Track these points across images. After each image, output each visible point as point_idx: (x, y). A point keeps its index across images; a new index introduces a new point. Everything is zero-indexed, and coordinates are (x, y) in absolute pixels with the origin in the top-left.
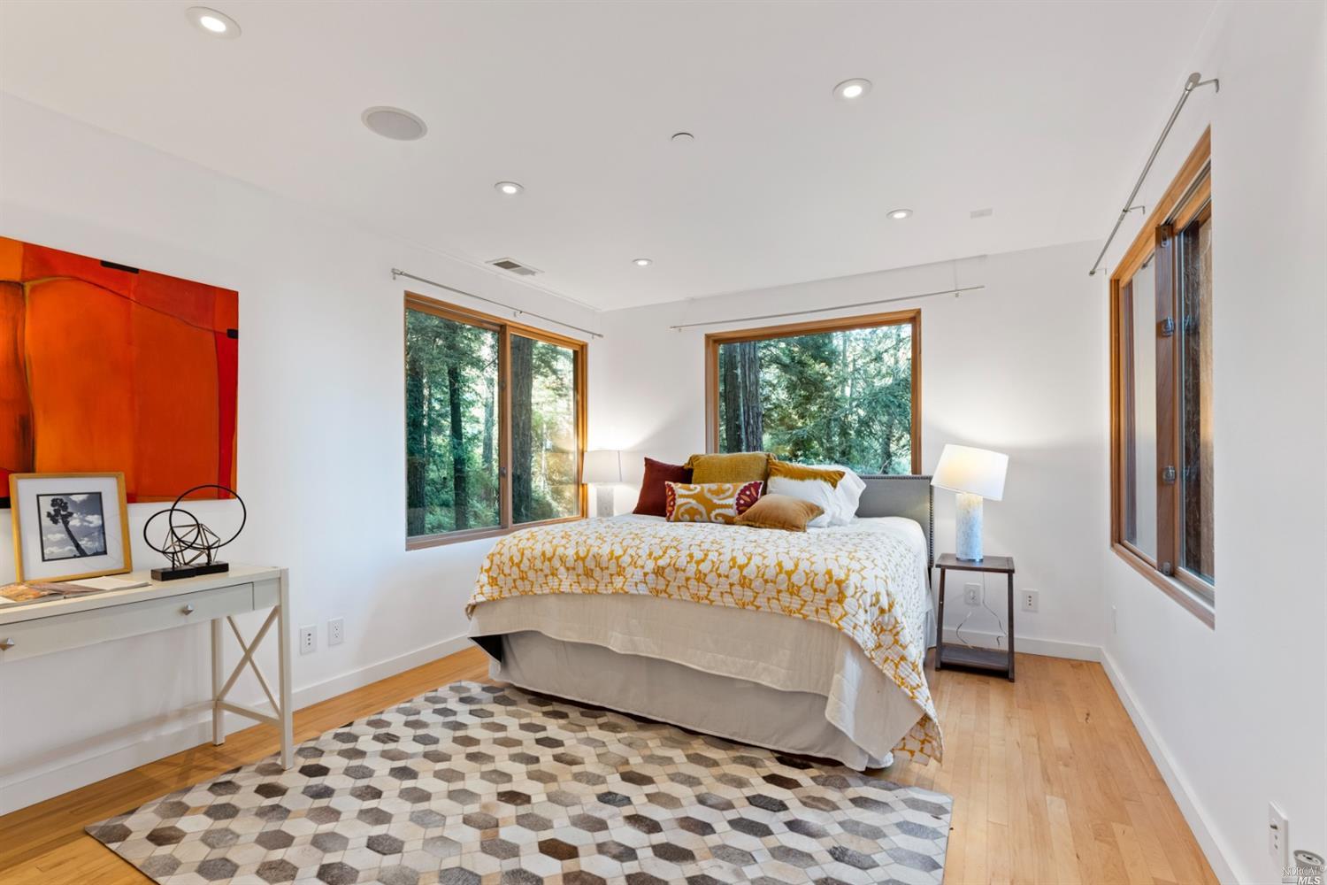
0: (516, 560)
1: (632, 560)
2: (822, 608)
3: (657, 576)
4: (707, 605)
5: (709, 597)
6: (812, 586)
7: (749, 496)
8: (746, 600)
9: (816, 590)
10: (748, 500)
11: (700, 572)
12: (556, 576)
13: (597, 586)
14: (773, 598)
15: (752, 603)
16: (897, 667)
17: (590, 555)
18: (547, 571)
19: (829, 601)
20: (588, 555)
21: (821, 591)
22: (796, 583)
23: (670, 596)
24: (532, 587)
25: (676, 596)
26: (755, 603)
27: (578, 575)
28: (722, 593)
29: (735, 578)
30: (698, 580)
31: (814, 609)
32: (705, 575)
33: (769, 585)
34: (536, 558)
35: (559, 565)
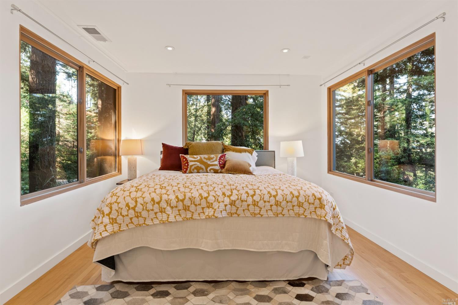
0: (131, 206)
1: (215, 199)
2: (313, 211)
3: (231, 206)
4: (259, 217)
5: (261, 213)
6: (308, 202)
7: (223, 160)
8: (279, 212)
9: (310, 204)
10: (223, 162)
11: (255, 201)
12: (165, 212)
13: (192, 215)
14: (291, 209)
15: (281, 213)
16: (341, 232)
17: (187, 197)
18: (156, 210)
19: (316, 208)
20: (185, 198)
21: (312, 204)
22: (301, 201)
23: (238, 215)
24: (145, 221)
25: (242, 215)
26: (282, 213)
27: (179, 210)
28: (267, 210)
29: (273, 202)
30: (254, 205)
31: (309, 212)
32: (258, 202)
33: (289, 204)
34: (147, 203)
35: (166, 206)
